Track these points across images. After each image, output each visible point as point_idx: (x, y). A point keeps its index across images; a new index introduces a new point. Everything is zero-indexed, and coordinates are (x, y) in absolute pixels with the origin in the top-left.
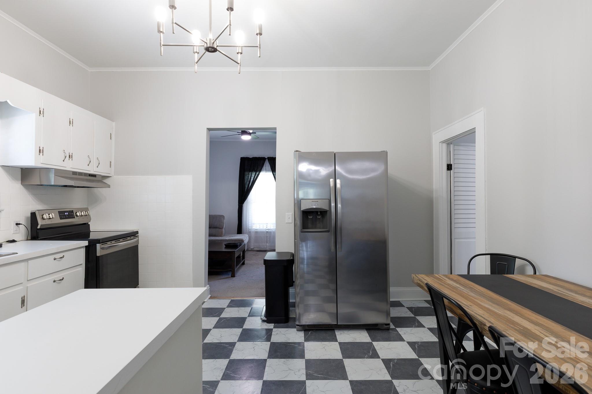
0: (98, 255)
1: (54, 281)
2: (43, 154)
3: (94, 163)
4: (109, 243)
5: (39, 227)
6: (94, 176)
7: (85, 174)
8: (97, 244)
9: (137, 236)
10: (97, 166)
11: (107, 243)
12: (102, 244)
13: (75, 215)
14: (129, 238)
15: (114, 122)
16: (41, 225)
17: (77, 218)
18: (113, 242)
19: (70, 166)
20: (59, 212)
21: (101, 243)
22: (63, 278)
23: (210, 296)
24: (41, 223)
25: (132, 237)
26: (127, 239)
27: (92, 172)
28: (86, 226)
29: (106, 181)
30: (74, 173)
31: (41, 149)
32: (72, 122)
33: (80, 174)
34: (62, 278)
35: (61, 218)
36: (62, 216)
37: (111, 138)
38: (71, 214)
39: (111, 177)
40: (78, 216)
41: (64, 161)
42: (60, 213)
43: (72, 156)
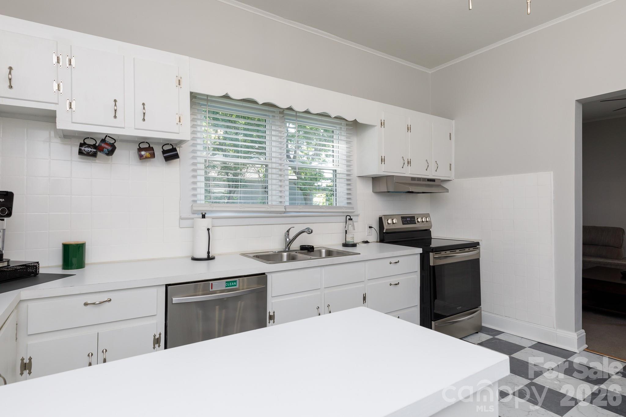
0: (432, 264)
1: (391, 285)
2: (384, 162)
3: (433, 166)
4: (443, 253)
5: (384, 231)
6: (433, 180)
7: (424, 179)
8: (430, 253)
9: (478, 248)
10: (435, 170)
11: (441, 253)
12: (435, 254)
13: (416, 220)
14: (467, 250)
15: (454, 121)
16: (386, 229)
17: (419, 223)
18: (448, 252)
19: (409, 172)
20: (401, 217)
21: (434, 252)
22: (399, 283)
23: (586, 346)
24: (386, 227)
25: (471, 249)
26: (465, 250)
27: (431, 177)
28: (427, 232)
29: (446, 185)
30: (413, 179)
31: (383, 158)
32: (410, 128)
33: (419, 179)
34: (397, 283)
35: (403, 224)
36: (404, 221)
37: (450, 138)
38: (413, 219)
39: (451, 181)
40: (419, 222)
41: (403, 168)
42: (403, 218)
43: (410, 161)
